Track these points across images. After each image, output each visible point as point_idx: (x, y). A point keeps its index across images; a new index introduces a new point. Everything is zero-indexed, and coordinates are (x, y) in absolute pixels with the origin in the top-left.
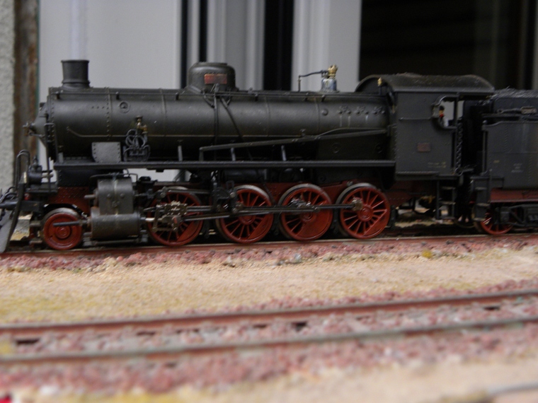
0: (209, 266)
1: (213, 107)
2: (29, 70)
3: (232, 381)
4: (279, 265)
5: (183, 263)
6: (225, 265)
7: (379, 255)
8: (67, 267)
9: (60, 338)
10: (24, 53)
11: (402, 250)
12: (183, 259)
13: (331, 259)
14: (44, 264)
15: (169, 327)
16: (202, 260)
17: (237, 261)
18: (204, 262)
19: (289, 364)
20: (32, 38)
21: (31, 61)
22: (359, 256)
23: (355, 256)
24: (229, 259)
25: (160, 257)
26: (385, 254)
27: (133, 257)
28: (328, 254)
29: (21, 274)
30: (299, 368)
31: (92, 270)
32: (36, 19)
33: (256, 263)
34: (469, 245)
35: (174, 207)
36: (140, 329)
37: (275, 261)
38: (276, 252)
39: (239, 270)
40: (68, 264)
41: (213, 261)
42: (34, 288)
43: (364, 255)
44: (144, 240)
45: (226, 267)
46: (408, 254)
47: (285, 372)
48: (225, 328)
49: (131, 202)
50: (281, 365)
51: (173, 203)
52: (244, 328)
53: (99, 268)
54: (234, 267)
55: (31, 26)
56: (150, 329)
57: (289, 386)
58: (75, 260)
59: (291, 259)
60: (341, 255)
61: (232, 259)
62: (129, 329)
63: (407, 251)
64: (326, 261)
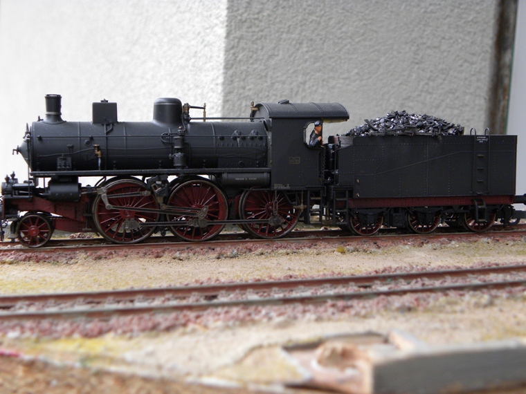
0: (162, 259)
3: (144, 330)
4: (218, 258)
5: (140, 257)
6: (174, 259)
7: (301, 251)
8: (47, 261)
9: (29, 305)
11: (323, 246)
12: (141, 254)
13: (262, 254)
14: (29, 259)
15: (111, 298)
16: (156, 254)
17: (184, 255)
18: (157, 257)
19: (188, 321)
22: (284, 251)
23: (281, 251)
24: (177, 254)
25: (122, 253)
26: (307, 250)
27: (100, 253)
28: (260, 250)
29: (11, 266)
30: (195, 323)
31: (67, 263)
33: (200, 257)
34: (379, 243)
36: (90, 300)
37: (215, 255)
38: (218, 249)
39: (186, 262)
40: (48, 258)
41: (165, 256)
42: (19, 275)
43: (289, 251)
46: (326, 250)
47: (185, 325)
48: (154, 299)
50: (183, 321)
52: (169, 299)
53: (73, 261)
54: (181, 260)
56: (96, 300)
57: (184, 334)
58: (54, 255)
59: (229, 254)
60: (270, 251)
61: (180, 254)
62: (81, 300)
63: (325, 248)
64: (258, 255)
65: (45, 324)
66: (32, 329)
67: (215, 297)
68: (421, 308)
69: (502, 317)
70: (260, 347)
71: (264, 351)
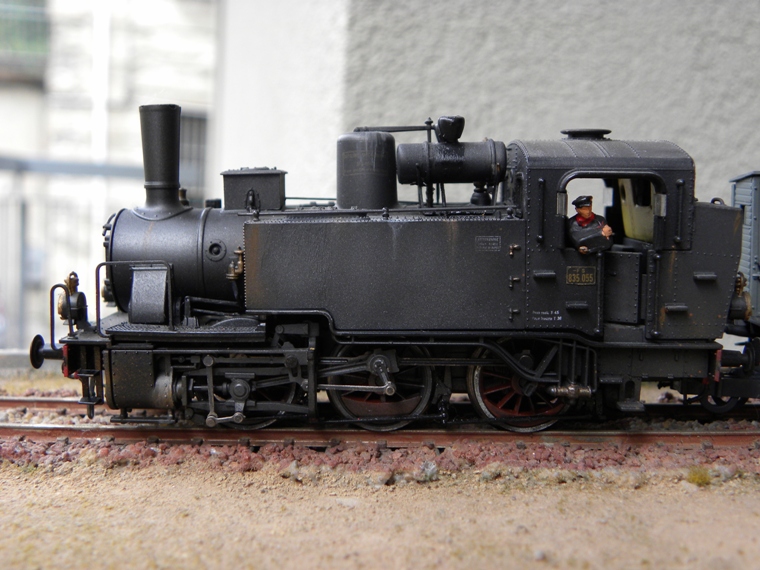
4: (390, 482)
5: (211, 468)
7: (595, 474)
8: (16, 461)
17: (306, 471)
18: (249, 469)
24: (292, 468)
26: (611, 472)
28: (494, 466)
37: (382, 475)
41: (266, 467)
43: (565, 473)
45: (286, 481)
46: (662, 472)
54: (301, 482)
59: (415, 472)
60: (518, 469)
61: (298, 466)
63: (660, 465)
64: (486, 480)
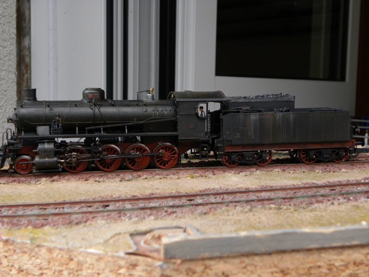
0: (88, 181)
1: (92, 109)
2: (26, 76)
3: (64, 225)
6: (96, 181)
9: (8, 210)
10: (23, 67)
11: (181, 174)
12: (77, 179)
13: (146, 178)
14: (15, 181)
15: (52, 206)
16: (85, 179)
19: (88, 219)
20: (27, 59)
21: (27, 72)
22: (159, 177)
23: (157, 177)
25: (66, 178)
27: (55, 178)
29: (4, 185)
30: (91, 221)
31: (35, 184)
32: (29, 49)
33: (110, 180)
34: (215, 172)
35: (73, 155)
36: (41, 207)
38: (122, 175)
39: (102, 183)
40: (25, 181)
42: (7, 191)
44: (60, 170)
47: (86, 222)
48: (75, 207)
49: (53, 153)
50: (85, 220)
51: (73, 153)
52: (83, 207)
53: (39, 182)
55: (27, 53)
56: (44, 207)
57: (84, 226)
58: (29, 179)
62: (36, 207)
65: (15, 221)
66: (8, 223)
67: (108, 206)
68: (211, 213)
69: (252, 219)
70: (120, 234)
71: (121, 236)
